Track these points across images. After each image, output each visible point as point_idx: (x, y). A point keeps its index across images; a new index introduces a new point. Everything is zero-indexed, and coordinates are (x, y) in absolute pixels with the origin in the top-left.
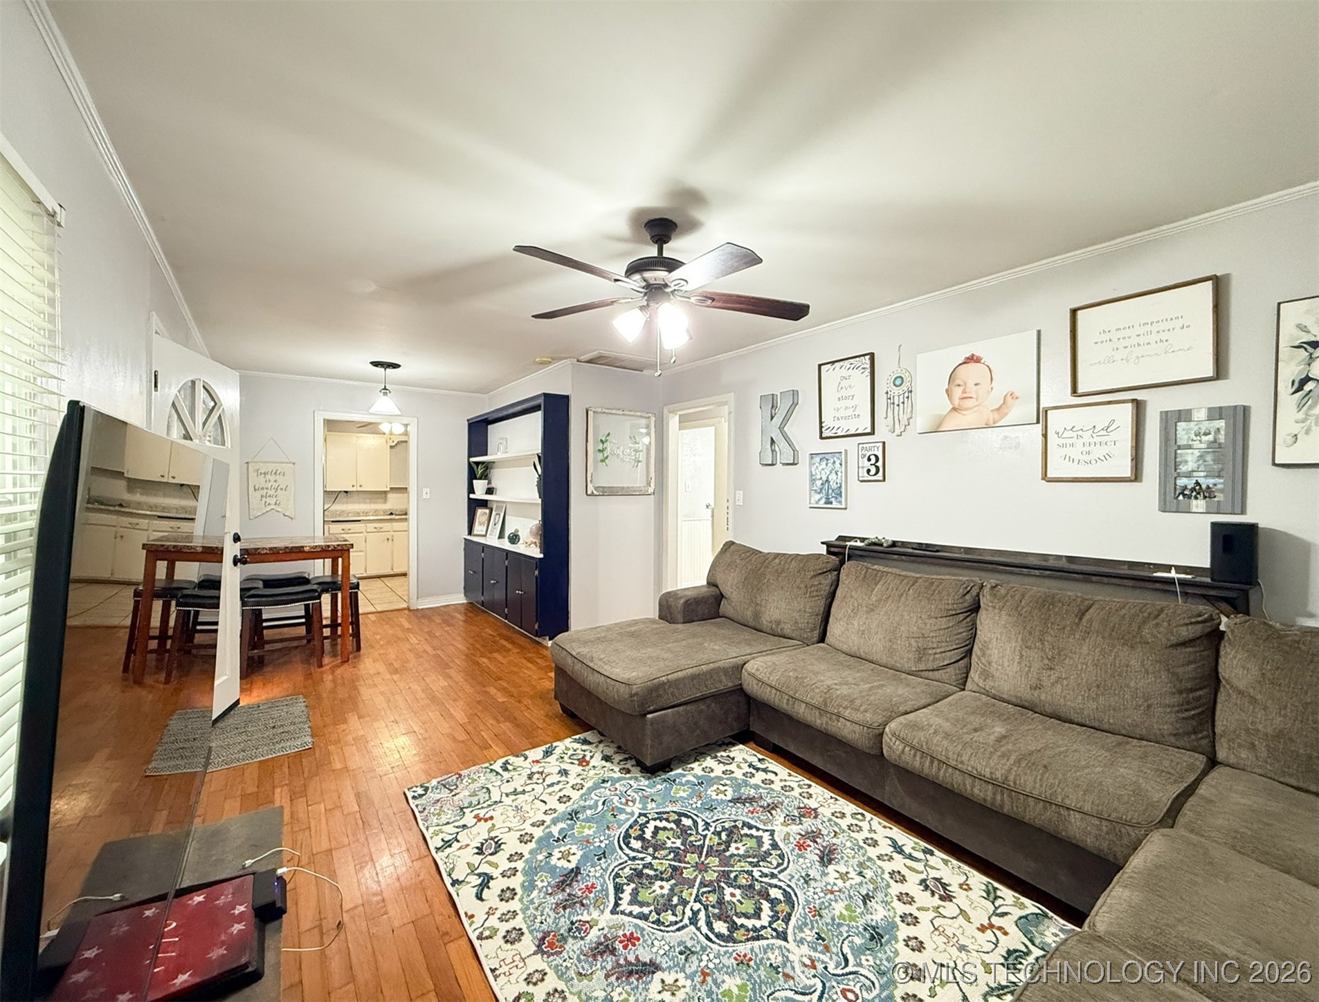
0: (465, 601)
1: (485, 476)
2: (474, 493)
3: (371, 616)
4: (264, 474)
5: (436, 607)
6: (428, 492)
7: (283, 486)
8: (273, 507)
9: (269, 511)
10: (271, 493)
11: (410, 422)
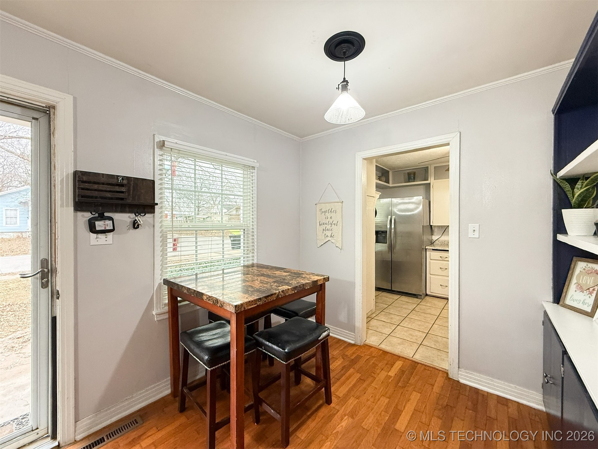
2: (566, 233)
3: (398, 364)
4: (325, 212)
5: (486, 394)
6: (477, 229)
7: (335, 222)
8: (329, 238)
9: (327, 241)
10: (328, 227)
11: (449, 139)
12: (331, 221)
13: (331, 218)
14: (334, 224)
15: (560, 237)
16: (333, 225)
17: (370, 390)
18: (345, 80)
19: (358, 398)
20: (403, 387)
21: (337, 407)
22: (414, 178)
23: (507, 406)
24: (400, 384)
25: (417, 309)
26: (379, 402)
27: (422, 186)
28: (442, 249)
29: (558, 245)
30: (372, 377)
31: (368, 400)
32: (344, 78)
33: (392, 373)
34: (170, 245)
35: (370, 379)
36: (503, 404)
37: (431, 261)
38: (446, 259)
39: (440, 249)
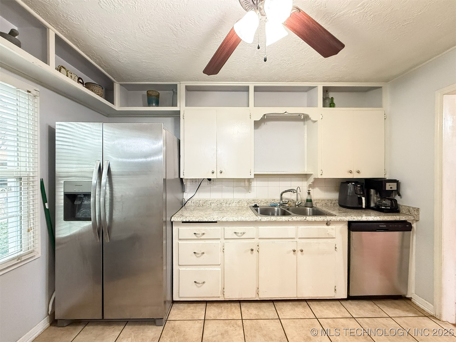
37: (180, 242)
38: (203, 237)
39: (194, 220)
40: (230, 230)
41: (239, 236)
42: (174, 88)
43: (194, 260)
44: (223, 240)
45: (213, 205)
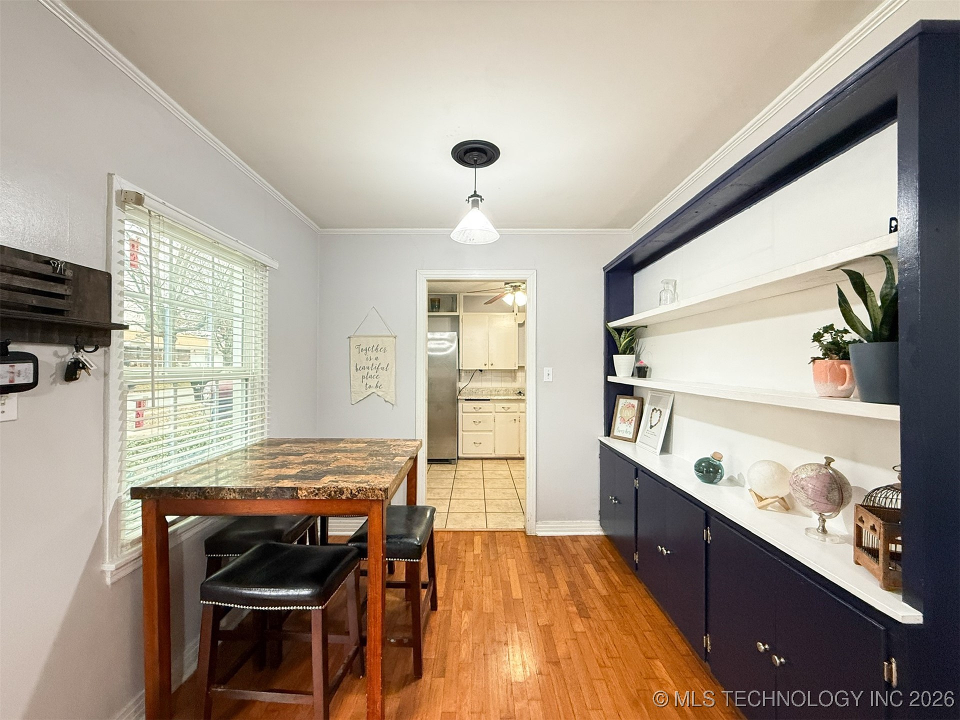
0: (601, 533)
1: (629, 349)
2: (615, 375)
3: (477, 539)
4: (366, 350)
5: (561, 538)
6: (551, 373)
7: (384, 365)
8: (374, 390)
9: (370, 395)
10: (372, 373)
11: (527, 276)
12: (377, 363)
13: (377, 359)
14: (382, 369)
15: (611, 379)
16: (380, 370)
17: (468, 577)
18: (475, 195)
19: (461, 589)
20: (496, 560)
21: (447, 608)
22: (439, 307)
23: (579, 541)
24: (492, 558)
25: (458, 476)
26: (484, 584)
27: (447, 318)
28: (476, 398)
29: (609, 386)
30: (460, 562)
31: (472, 587)
32: (475, 192)
33: (478, 551)
34: (131, 416)
35: (461, 566)
36: (576, 541)
37: (464, 414)
38: (480, 411)
39: (474, 398)
40: (499, 406)
41: (506, 411)
42: (454, 298)
43: (474, 427)
44: (494, 413)
45: (484, 392)
